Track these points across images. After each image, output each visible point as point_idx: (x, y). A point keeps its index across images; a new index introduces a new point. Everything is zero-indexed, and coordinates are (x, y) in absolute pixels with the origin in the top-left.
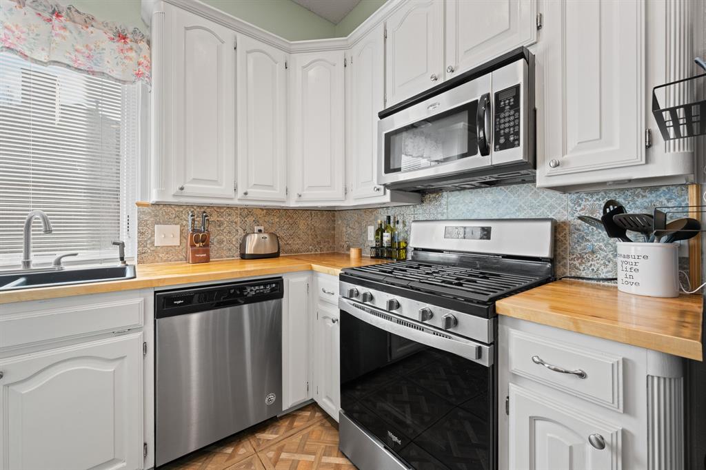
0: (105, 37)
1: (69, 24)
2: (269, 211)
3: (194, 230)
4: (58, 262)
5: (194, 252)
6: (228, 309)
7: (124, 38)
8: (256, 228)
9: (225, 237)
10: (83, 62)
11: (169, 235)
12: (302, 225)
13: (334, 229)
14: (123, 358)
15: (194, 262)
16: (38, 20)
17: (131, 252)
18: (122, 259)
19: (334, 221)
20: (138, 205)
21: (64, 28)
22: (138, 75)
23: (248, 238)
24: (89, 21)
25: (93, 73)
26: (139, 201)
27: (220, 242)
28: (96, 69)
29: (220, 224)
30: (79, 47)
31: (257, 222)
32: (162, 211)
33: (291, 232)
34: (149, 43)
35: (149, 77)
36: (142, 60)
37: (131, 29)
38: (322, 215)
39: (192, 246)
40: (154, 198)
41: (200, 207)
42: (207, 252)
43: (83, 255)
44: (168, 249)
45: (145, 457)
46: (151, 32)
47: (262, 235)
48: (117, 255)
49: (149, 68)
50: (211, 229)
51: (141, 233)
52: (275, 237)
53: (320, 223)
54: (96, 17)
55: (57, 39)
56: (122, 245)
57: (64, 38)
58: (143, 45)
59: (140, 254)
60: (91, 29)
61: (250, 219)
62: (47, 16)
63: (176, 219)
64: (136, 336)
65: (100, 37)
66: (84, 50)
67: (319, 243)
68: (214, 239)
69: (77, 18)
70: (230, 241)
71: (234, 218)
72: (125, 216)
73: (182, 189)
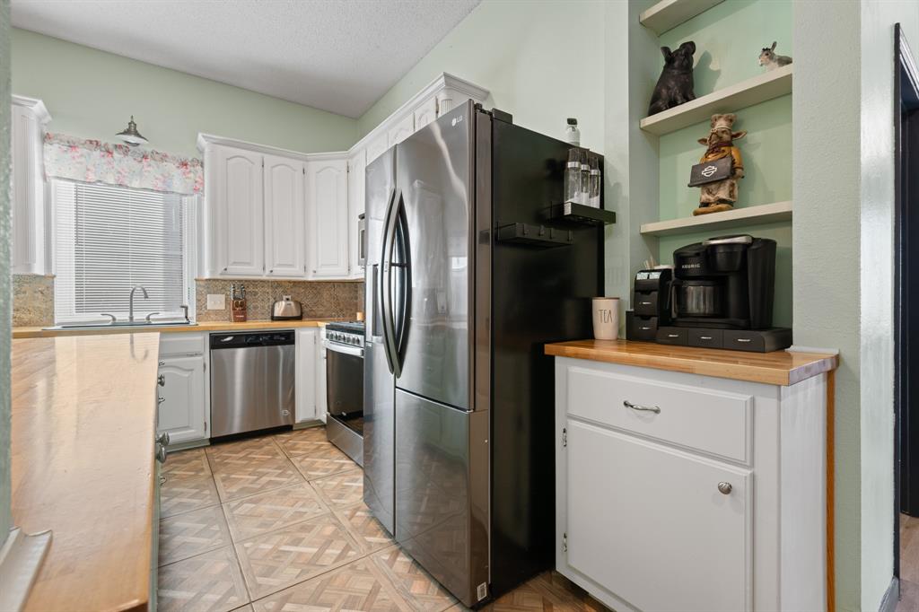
0: (174, 167)
1: (152, 162)
2: (296, 284)
3: (235, 298)
4: (148, 318)
5: (235, 314)
6: (254, 348)
7: (186, 165)
8: (285, 297)
9: (259, 304)
10: (160, 186)
11: (217, 302)
12: (325, 295)
13: (356, 298)
14: (192, 370)
15: (235, 321)
16: (135, 163)
17: (192, 313)
18: (186, 317)
19: (357, 291)
20: (196, 280)
21: (150, 165)
22: (196, 190)
23: (277, 304)
24: (164, 158)
25: (167, 192)
26: (197, 277)
27: (255, 308)
28: (168, 190)
29: (256, 294)
30: (157, 176)
31: (285, 293)
32: (212, 285)
33: (315, 301)
34: (202, 166)
35: (203, 191)
36: (197, 179)
37: (190, 159)
38: (345, 286)
39: (234, 309)
40: (207, 276)
41: (240, 281)
42: (244, 314)
43: (163, 315)
44: (217, 312)
45: (205, 430)
46: (203, 156)
47: (288, 302)
48: (183, 315)
49: (203, 184)
50: (248, 297)
51: (198, 300)
52: (299, 305)
53: (343, 294)
54: (168, 154)
55: (146, 174)
56: (186, 308)
57: (149, 172)
58: (199, 168)
59: (198, 315)
60: (165, 163)
61: (279, 290)
62: (140, 159)
63: (222, 290)
64: (199, 358)
65: (171, 167)
66: (160, 177)
67: (342, 310)
68: (250, 305)
69: (157, 157)
70: (263, 307)
71: (266, 289)
72: (187, 288)
73: (226, 269)
